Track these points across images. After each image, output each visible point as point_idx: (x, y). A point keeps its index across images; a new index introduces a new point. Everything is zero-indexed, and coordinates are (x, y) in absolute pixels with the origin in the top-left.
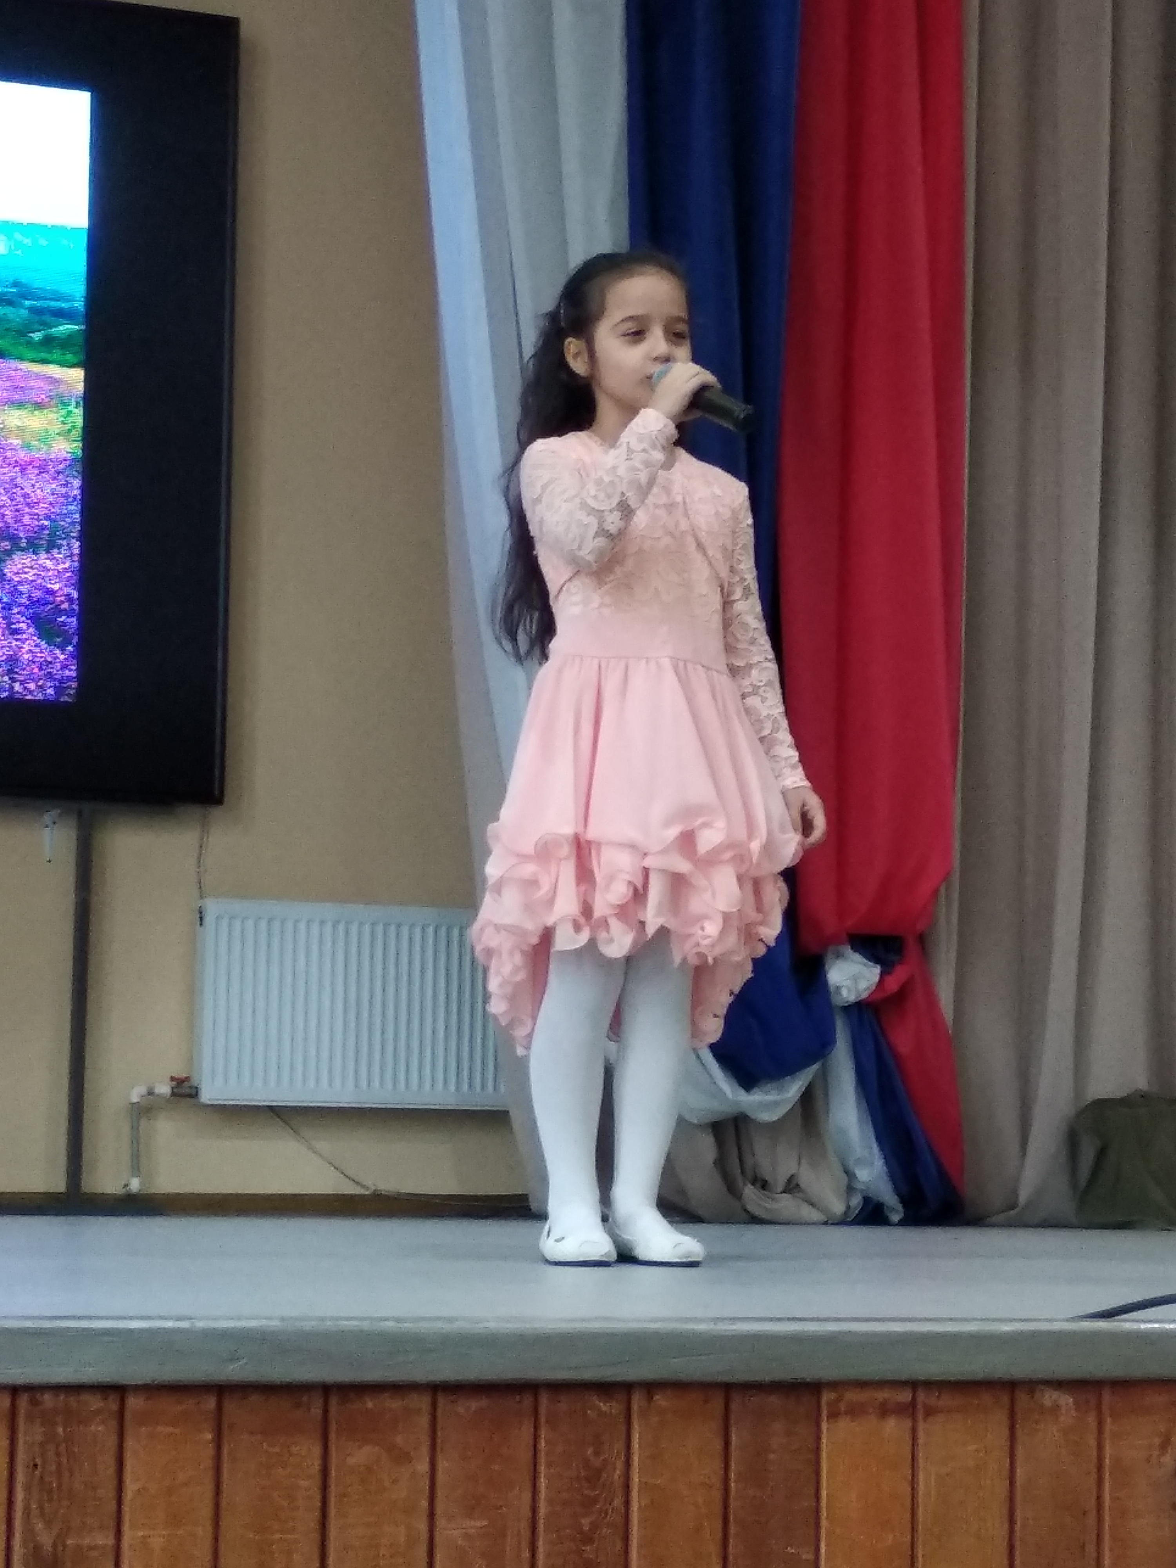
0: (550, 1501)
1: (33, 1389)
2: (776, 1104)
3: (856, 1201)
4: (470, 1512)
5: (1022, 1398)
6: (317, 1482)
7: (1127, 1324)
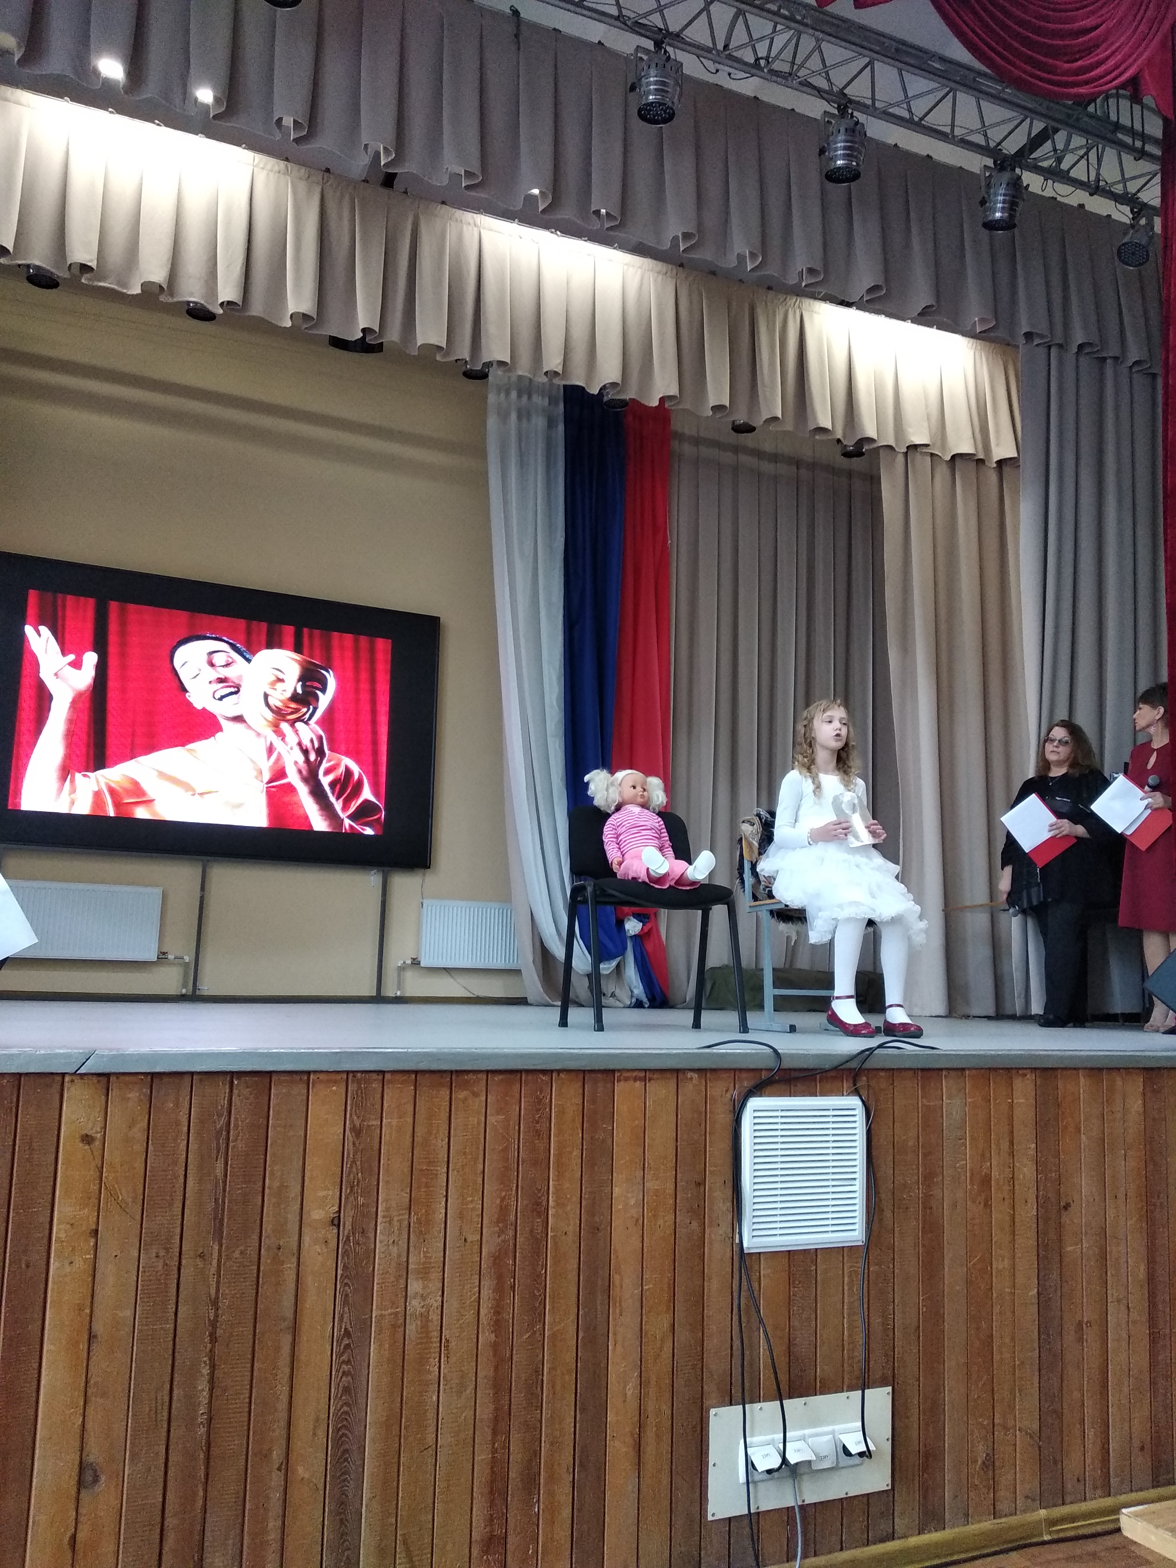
0: (525, 1109)
1: (354, 1072)
2: (608, 968)
3: (634, 1000)
4: (498, 1113)
5: (681, 1076)
6: (448, 1103)
7: (715, 1050)
